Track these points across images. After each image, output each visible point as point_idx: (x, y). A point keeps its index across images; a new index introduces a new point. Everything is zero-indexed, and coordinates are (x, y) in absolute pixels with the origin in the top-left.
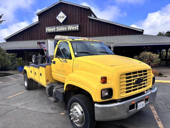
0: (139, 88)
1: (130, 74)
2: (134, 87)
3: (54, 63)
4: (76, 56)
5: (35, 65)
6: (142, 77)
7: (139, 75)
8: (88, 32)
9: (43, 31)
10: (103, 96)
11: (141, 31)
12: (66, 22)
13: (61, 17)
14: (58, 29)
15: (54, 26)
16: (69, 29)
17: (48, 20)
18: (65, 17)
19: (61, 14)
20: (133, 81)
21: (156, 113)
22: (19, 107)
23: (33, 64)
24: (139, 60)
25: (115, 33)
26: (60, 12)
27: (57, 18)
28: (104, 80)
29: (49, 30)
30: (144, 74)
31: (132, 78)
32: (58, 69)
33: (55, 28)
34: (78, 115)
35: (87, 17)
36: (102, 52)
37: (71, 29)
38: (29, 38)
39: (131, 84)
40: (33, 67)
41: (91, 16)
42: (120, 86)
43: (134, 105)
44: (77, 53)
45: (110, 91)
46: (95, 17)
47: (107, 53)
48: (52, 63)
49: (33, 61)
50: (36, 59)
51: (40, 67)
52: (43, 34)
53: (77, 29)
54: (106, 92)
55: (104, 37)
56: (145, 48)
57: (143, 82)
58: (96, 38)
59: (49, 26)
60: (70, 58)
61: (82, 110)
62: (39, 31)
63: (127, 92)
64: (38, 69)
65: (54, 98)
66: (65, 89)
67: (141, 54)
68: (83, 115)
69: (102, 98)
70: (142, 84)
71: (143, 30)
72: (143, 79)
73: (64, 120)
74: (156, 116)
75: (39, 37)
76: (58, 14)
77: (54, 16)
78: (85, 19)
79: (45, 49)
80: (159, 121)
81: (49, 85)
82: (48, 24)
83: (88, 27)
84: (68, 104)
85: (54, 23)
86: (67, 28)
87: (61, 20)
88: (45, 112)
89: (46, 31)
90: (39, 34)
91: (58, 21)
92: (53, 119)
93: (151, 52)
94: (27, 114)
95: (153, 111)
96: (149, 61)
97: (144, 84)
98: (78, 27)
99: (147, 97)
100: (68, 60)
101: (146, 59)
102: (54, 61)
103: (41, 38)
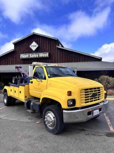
0: (95, 100)
1: (87, 89)
2: (90, 99)
3: (32, 82)
4: (49, 77)
5: (15, 85)
6: (97, 93)
7: (94, 91)
8: (56, 59)
9: (18, 57)
10: (69, 105)
11: (100, 58)
12: (37, 51)
13: (34, 46)
14: (31, 56)
15: (27, 53)
16: (40, 56)
17: (22, 48)
18: (37, 46)
19: (34, 44)
20: (90, 95)
21: (109, 121)
22: (2, 118)
23: (13, 84)
24: (98, 82)
25: (78, 59)
26: (33, 42)
27: (30, 46)
28: (70, 93)
29: (23, 56)
30: (98, 90)
31: (89, 93)
32: (35, 87)
33: (28, 55)
34: (51, 119)
35: (55, 46)
36: (68, 75)
37: (42, 56)
38: (5, 63)
39: (88, 97)
40: (13, 87)
41: (59, 46)
42: (81, 98)
43: (91, 112)
44: (50, 75)
45: (74, 101)
46: (62, 46)
47: (71, 75)
48: (30, 83)
49: (13, 82)
50: (16, 80)
51: (20, 86)
52: (18, 59)
53: (48, 56)
54: (71, 102)
55: (69, 63)
56: (103, 73)
57: (97, 96)
58: (63, 64)
59: (23, 53)
60: (45, 78)
61: (54, 116)
62: (14, 57)
63: (86, 102)
64: (18, 88)
65: (32, 110)
66: (41, 101)
67: (100, 77)
68: (55, 120)
69: (68, 106)
70: (96, 98)
71: (101, 58)
72: (97, 94)
73: (39, 126)
74: (109, 123)
75: (14, 62)
76: (31, 43)
77: (28, 45)
78: (54, 48)
79: (22, 72)
80: (111, 126)
81: (27, 100)
82: (22, 51)
83: (56, 55)
84: (43, 113)
85: (28, 50)
86: (39, 55)
87: (34, 49)
88: (24, 121)
89: (21, 57)
90: (14, 59)
91: (31, 49)
92: (31, 125)
93: (108, 75)
94: (10, 123)
95: (107, 120)
96: (107, 83)
97: (98, 97)
98: (48, 54)
99: (100, 107)
100: (43, 80)
101: (104, 82)
102: (31, 82)
103: (16, 63)
